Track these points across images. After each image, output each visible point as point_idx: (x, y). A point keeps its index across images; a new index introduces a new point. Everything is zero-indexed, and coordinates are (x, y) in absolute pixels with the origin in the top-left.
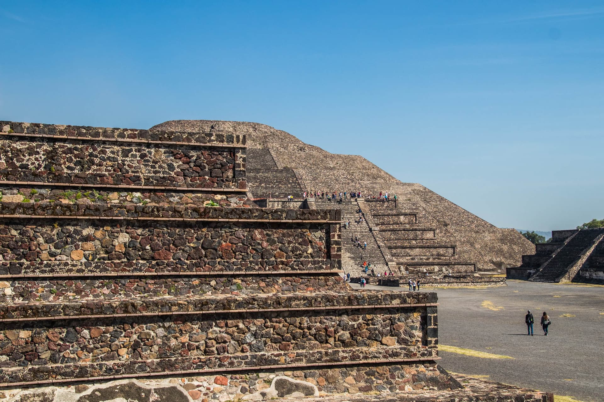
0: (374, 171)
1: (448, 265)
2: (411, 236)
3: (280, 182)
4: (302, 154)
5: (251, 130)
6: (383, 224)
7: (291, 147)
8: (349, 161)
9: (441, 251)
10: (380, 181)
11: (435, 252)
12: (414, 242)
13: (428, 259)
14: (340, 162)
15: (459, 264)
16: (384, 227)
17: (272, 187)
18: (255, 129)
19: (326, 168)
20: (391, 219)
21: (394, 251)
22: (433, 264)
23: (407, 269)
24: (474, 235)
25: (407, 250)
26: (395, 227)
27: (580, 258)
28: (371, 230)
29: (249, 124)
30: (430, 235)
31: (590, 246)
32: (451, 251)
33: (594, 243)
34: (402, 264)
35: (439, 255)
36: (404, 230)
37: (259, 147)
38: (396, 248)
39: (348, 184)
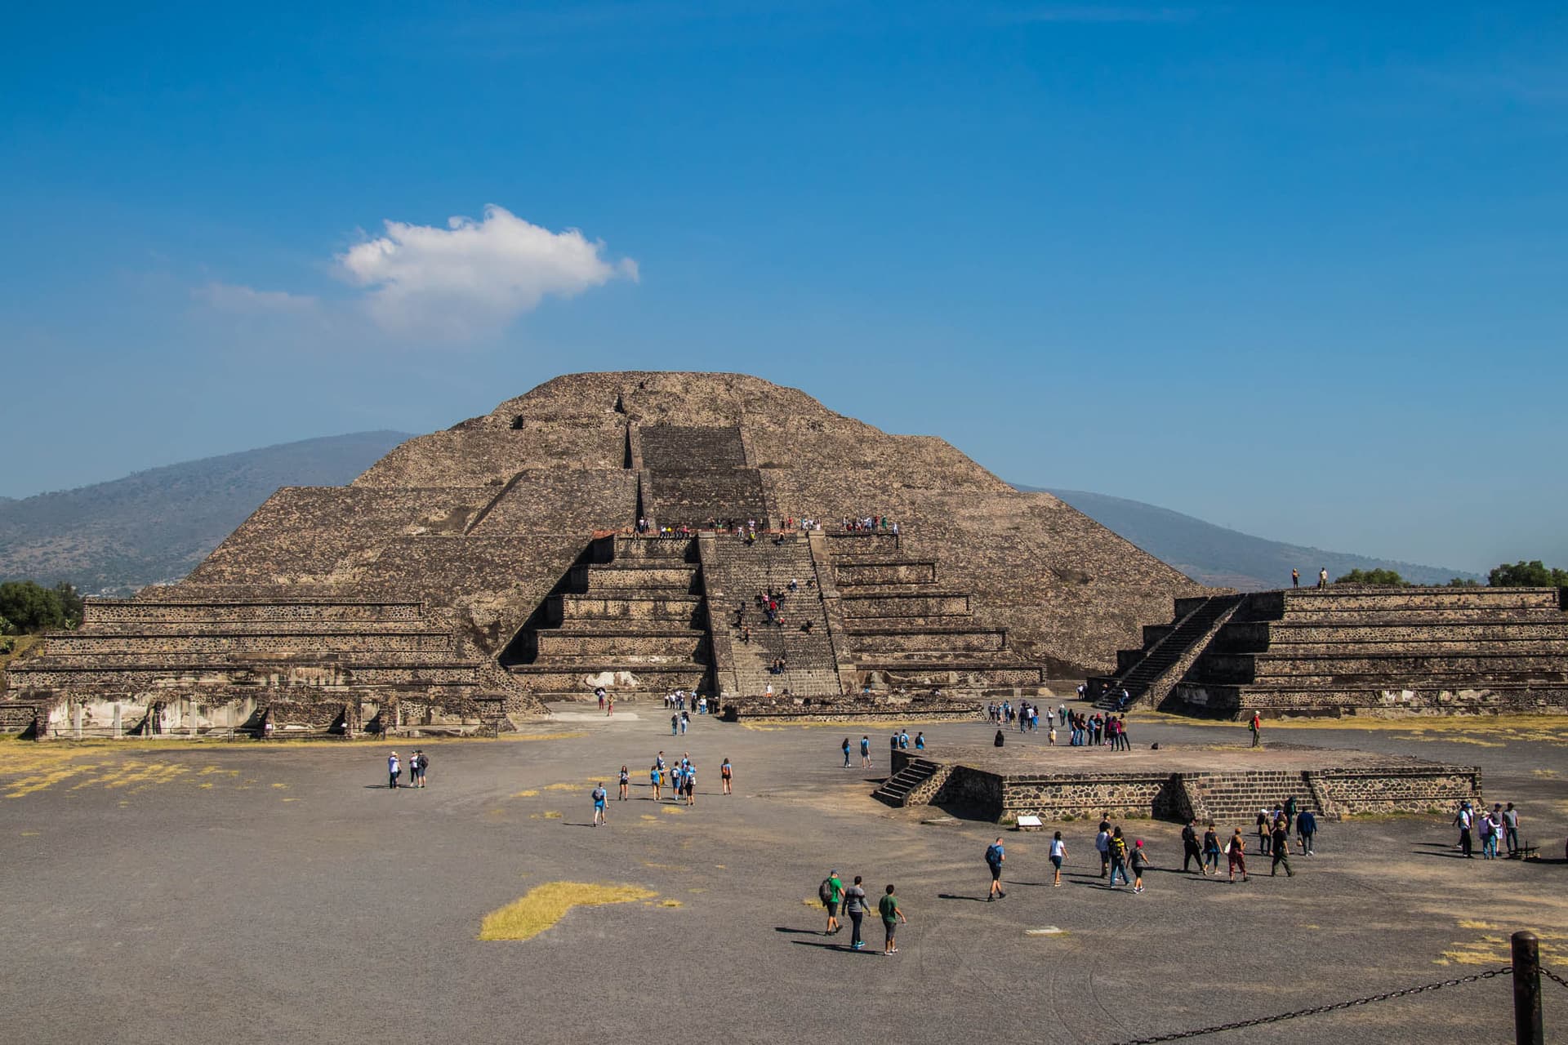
0: (961, 469)
1: (980, 669)
2: (915, 610)
3: (723, 497)
4: (813, 435)
5: (721, 389)
6: (859, 583)
7: (794, 421)
8: (910, 447)
9: (975, 640)
10: (966, 488)
11: (960, 641)
12: (921, 621)
13: (941, 657)
14: (889, 451)
15: (1004, 667)
16: (861, 591)
17: (704, 506)
18: (730, 386)
19: (855, 465)
20: (877, 574)
21: (868, 641)
22: (946, 668)
23: (886, 679)
24: (1139, 601)
25: (897, 638)
26: (886, 590)
27: (1177, 659)
28: (821, 597)
29: (720, 378)
30: (958, 606)
31: (1204, 633)
32: (996, 639)
33: (1211, 627)
34: (875, 667)
35: (969, 648)
36: (899, 596)
37: (723, 423)
38: (871, 633)
39: (874, 497)
